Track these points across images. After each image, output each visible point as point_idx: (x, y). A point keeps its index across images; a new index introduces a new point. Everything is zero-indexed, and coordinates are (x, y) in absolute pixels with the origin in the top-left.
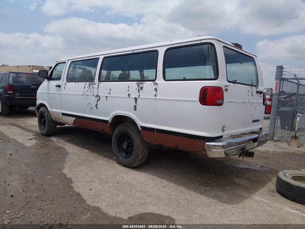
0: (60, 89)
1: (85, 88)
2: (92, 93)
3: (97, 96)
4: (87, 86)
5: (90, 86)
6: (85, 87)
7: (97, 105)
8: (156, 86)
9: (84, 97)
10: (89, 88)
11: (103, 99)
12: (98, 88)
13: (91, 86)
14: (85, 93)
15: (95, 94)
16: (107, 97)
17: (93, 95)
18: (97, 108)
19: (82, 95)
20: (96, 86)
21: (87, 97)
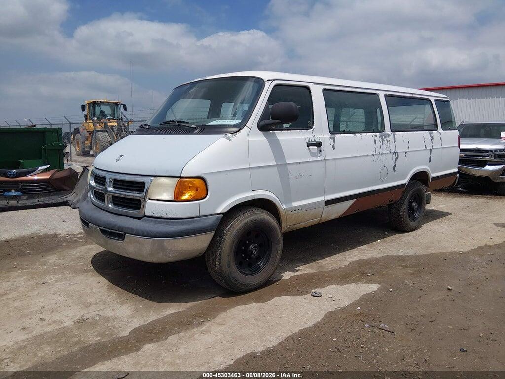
0: (320, 151)
1: (375, 143)
2: (388, 149)
3: (396, 153)
4: (378, 139)
5: (383, 140)
6: (375, 141)
7: (394, 167)
8: (440, 136)
9: (377, 157)
10: (383, 143)
11: (401, 156)
12: (395, 141)
13: (385, 139)
14: (378, 152)
15: (392, 151)
16: (406, 153)
17: (390, 152)
18: (394, 171)
19: (373, 155)
20: (391, 138)
21: (381, 157)
